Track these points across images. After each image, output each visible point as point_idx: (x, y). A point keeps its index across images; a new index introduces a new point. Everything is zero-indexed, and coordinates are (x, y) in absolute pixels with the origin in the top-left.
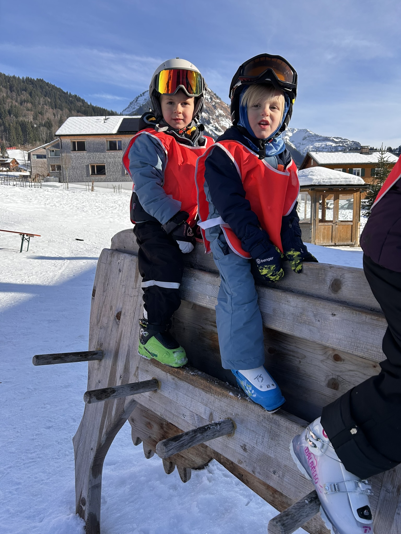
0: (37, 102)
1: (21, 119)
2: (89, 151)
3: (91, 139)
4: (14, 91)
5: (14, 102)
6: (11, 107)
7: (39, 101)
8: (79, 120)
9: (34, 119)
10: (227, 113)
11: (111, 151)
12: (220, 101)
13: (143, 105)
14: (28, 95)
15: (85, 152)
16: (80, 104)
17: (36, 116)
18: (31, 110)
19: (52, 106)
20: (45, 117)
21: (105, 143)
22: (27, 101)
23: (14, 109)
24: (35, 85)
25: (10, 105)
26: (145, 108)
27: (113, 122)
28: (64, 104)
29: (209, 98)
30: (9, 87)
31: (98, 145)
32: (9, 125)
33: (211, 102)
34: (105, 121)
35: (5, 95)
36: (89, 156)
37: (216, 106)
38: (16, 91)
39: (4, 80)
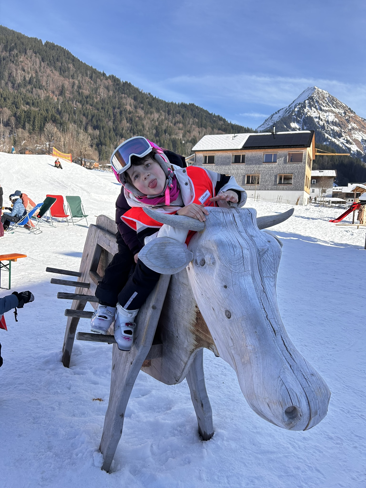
0: (187, 122)
1: (173, 137)
2: (217, 165)
3: (220, 153)
4: (170, 114)
5: (170, 123)
6: (167, 127)
7: (189, 121)
8: (212, 138)
9: (183, 136)
10: (360, 126)
11: (235, 164)
12: (354, 115)
13: (277, 122)
14: (181, 117)
15: (214, 164)
16: (221, 123)
17: (185, 134)
18: (182, 129)
19: (198, 126)
20: (192, 135)
21: (231, 157)
22: (179, 122)
23: (169, 128)
24: (187, 109)
25: (166, 126)
26: (279, 124)
27: (240, 139)
28: (208, 123)
29: (343, 113)
30: (167, 111)
31: (225, 159)
32: (164, 142)
33: (344, 116)
34: (234, 138)
35: (163, 118)
36: (217, 168)
37: (349, 120)
38: (172, 114)
39: (164, 106)
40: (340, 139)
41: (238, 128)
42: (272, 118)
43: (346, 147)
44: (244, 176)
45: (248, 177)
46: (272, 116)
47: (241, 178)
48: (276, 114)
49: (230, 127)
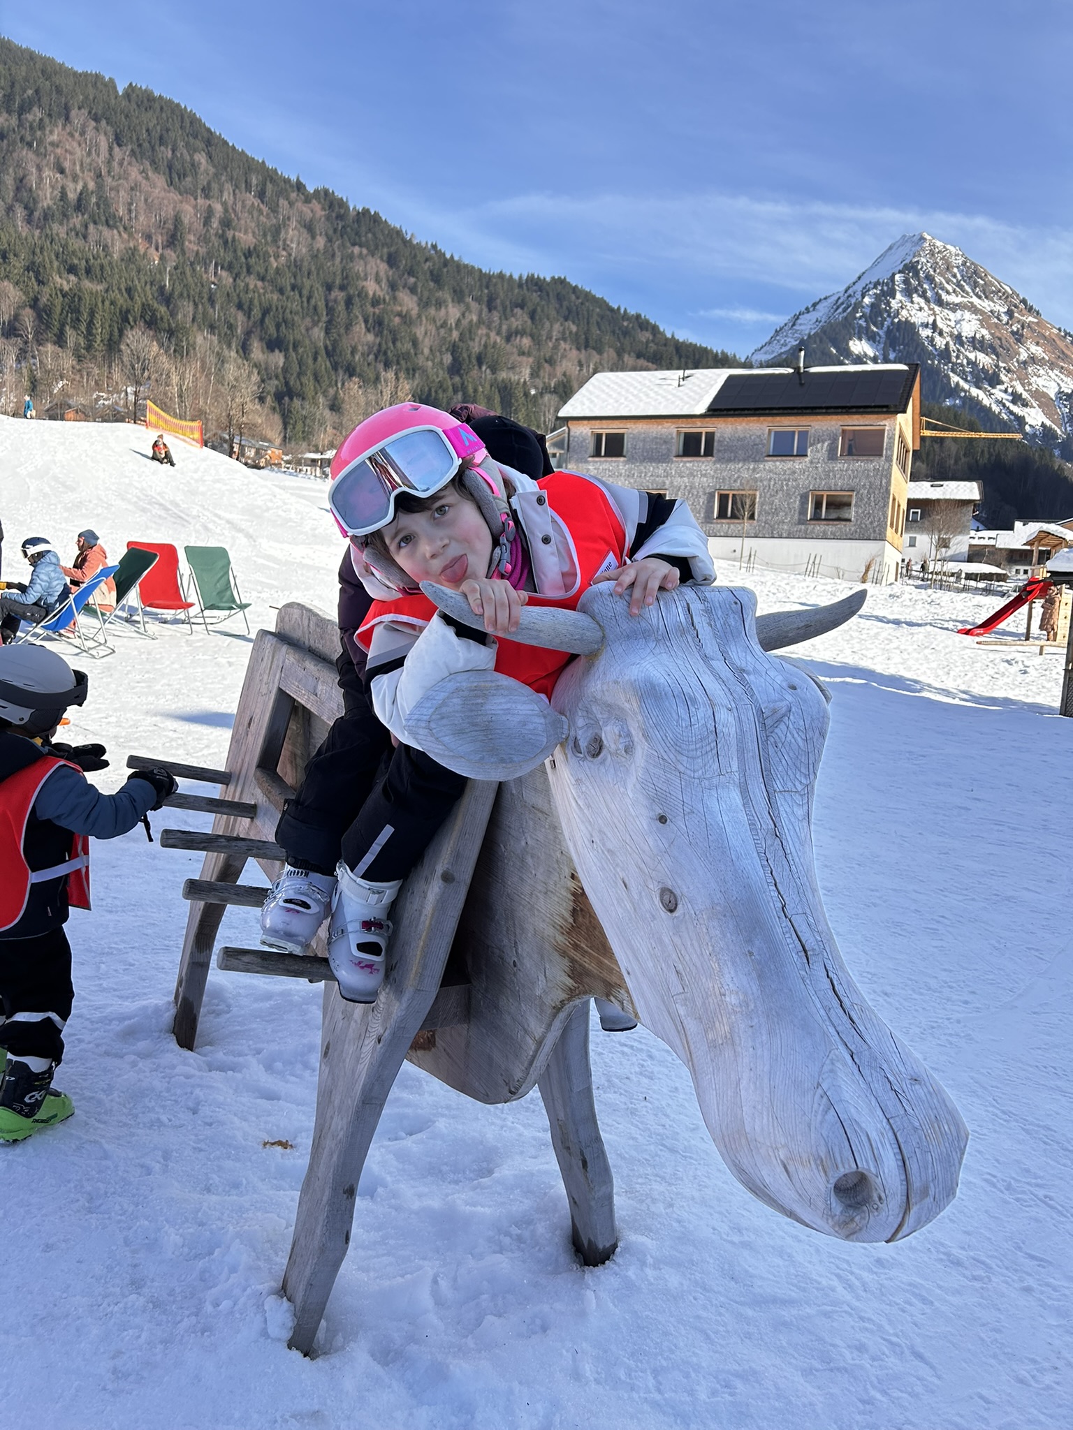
0: (544, 333)
1: (503, 375)
2: (632, 460)
3: (640, 427)
4: (495, 308)
5: (493, 334)
6: (486, 346)
7: (550, 331)
8: (618, 381)
9: (532, 375)
10: (1054, 353)
11: (685, 459)
12: (1036, 320)
13: (809, 336)
14: (526, 318)
15: (622, 459)
16: (645, 336)
17: (539, 368)
18: (529, 354)
19: (578, 343)
20: (559, 371)
21: (672, 438)
22: (520, 333)
23: (490, 350)
24: (545, 293)
25: (483, 342)
26: (815, 342)
27: (699, 386)
28: (607, 338)
29: (1004, 313)
30: (485, 299)
31: (657, 443)
32: (475, 391)
33: (1007, 323)
34: (682, 383)
35: (475, 318)
36: (630, 471)
37: (1022, 335)
38: (500, 308)
39: (478, 284)
40: (993, 391)
41: (694, 351)
42: (794, 325)
43: (1011, 413)
44: (711, 496)
45: (723, 499)
46: (797, 318)
47: (701, 501)
48: (808, 312)
49: (672, 349)
